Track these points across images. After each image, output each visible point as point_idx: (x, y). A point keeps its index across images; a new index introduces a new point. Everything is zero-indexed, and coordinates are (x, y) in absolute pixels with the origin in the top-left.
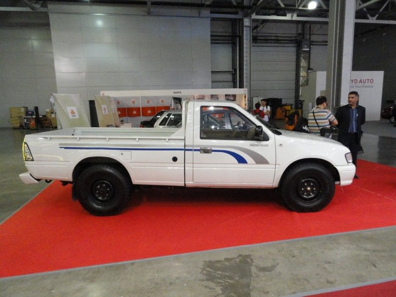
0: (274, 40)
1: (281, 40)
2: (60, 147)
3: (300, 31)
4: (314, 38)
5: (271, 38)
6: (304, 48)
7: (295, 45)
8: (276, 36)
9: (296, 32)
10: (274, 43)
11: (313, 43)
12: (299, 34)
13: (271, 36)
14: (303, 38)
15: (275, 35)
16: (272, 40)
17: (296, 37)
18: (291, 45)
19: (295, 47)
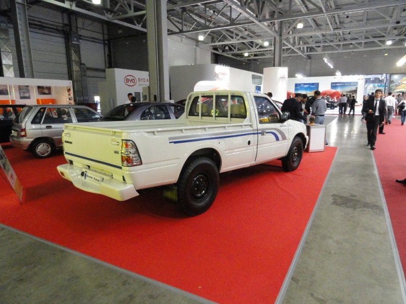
0: (38, 25)
1: (46, 27)
2: (170, 143)
3: (66, 22)
4: (81, 32)
5: (35, 23)
6: (74, 41)
7: (63, 36)
8: (40, 22)
9: (61, 22)
10: (39, 29)
11: (81, 37)
12: (66, 25)
13: (34, 20)
14: (71, 29)
15: (39, 20)
16: (35, 25)
17: (62, 27)
18: (58, 35)
19: (62, 38)
